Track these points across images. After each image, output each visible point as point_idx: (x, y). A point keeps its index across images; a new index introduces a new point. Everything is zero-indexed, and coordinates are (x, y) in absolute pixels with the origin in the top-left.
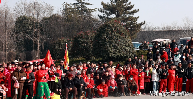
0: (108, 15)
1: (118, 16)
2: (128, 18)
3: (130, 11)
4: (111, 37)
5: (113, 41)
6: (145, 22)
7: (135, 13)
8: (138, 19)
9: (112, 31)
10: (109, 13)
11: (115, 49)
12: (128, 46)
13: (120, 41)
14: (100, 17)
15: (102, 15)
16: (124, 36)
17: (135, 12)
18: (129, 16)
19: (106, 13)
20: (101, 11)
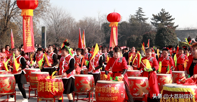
0: (156, 22)
1: (162, 22)
2: (168, 23)
3: (169, 19)
4: (166, 35)
5: (167, 37)
6: (178, 25)
7: (172, 21)
8: (174, 24)
9: (166, 32)
10: (157, 20)
11: (168, 41)
12: (175, 40)
13: (170, 37)
14: (152, 23)
15: (153, 22)
16: (173, 34)
17: (172, 19)
18: (169, 22)
19: (155, 20)
20: (152, 19)
